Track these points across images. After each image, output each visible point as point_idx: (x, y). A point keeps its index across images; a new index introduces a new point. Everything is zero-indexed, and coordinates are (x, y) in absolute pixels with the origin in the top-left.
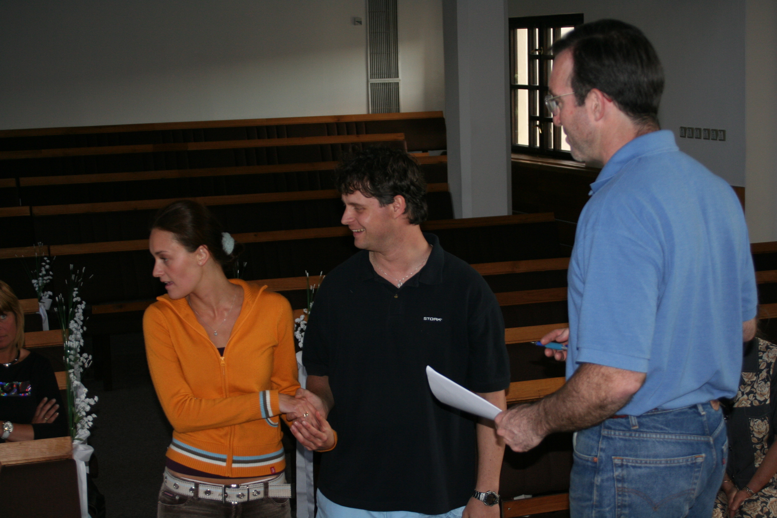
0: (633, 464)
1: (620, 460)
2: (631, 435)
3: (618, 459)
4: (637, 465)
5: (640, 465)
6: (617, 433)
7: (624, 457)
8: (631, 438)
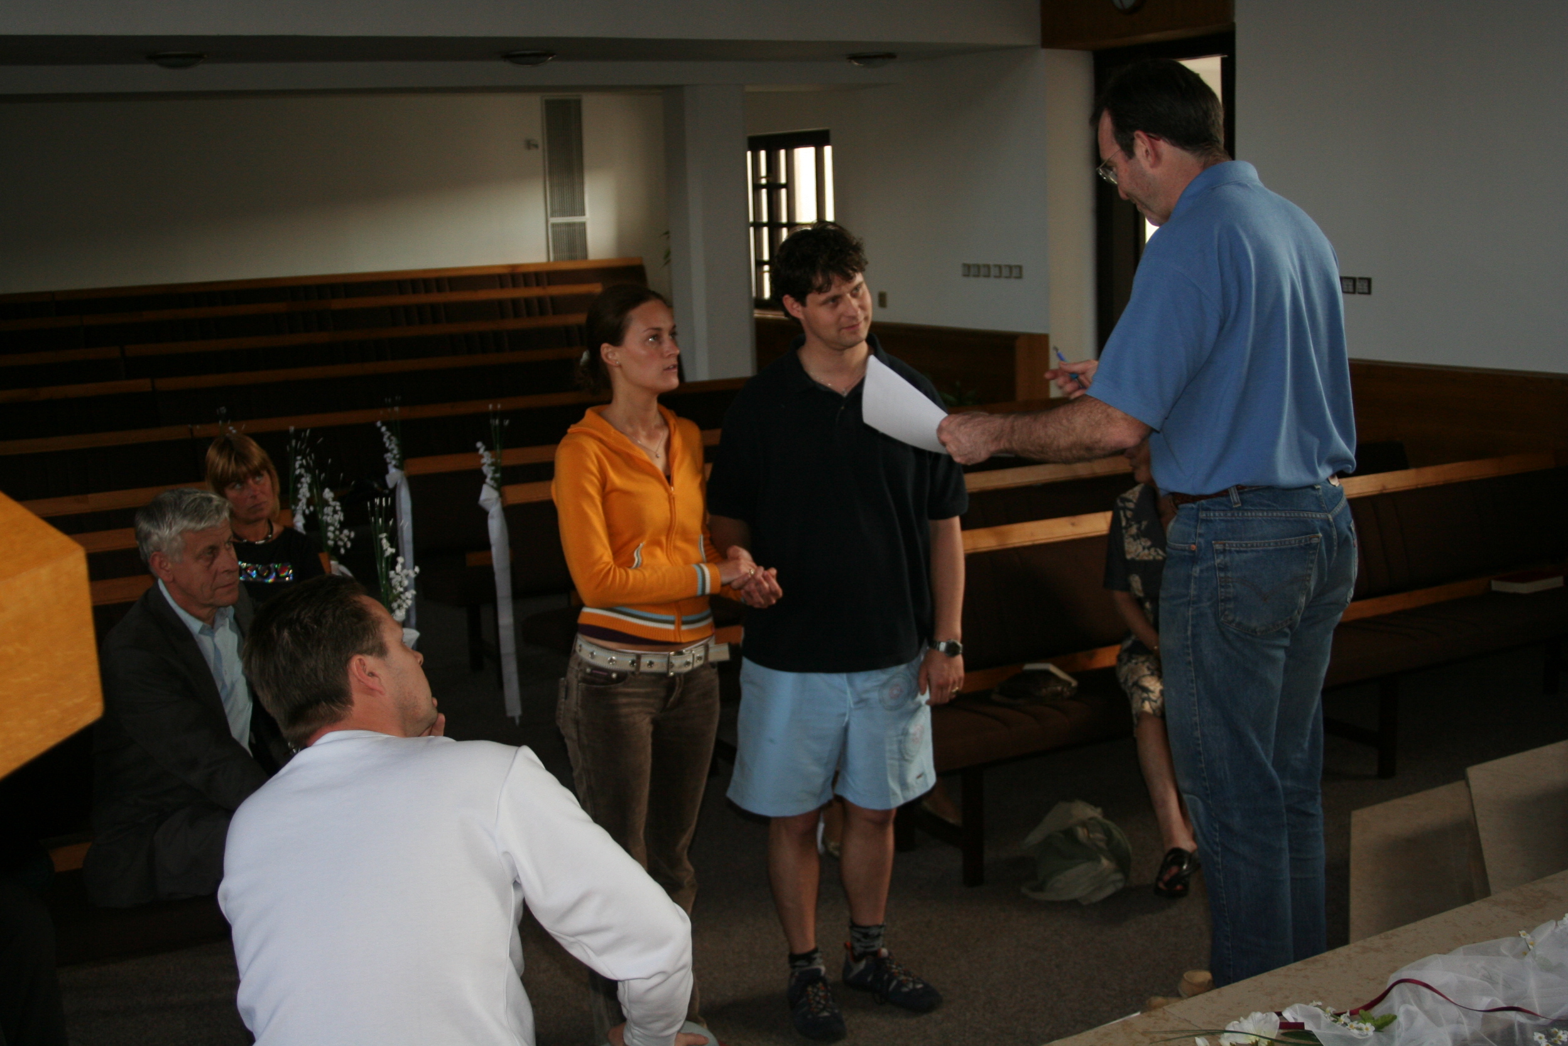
0: (1238, 549)
1: (1222, 545)
2: (1233, 515)
3: (1220, 544)
4: (1242, 549)
5: (1245, 549)
6: (1217, 514)
7: (1227, 541)
8: (1234, 518)
